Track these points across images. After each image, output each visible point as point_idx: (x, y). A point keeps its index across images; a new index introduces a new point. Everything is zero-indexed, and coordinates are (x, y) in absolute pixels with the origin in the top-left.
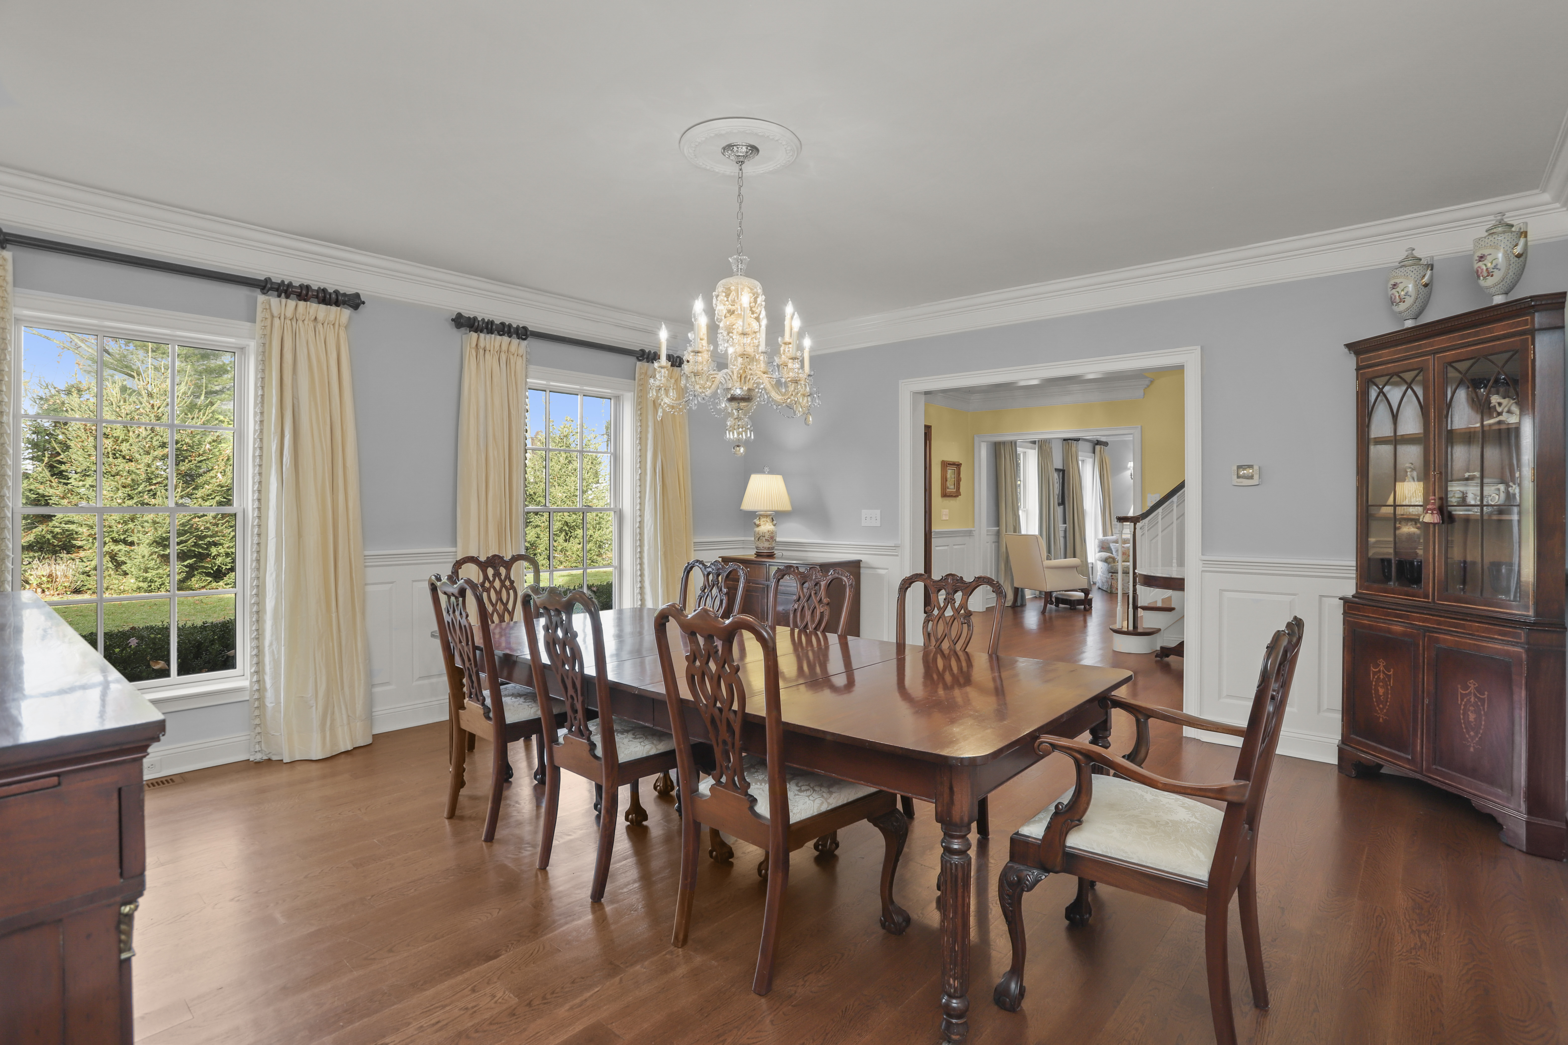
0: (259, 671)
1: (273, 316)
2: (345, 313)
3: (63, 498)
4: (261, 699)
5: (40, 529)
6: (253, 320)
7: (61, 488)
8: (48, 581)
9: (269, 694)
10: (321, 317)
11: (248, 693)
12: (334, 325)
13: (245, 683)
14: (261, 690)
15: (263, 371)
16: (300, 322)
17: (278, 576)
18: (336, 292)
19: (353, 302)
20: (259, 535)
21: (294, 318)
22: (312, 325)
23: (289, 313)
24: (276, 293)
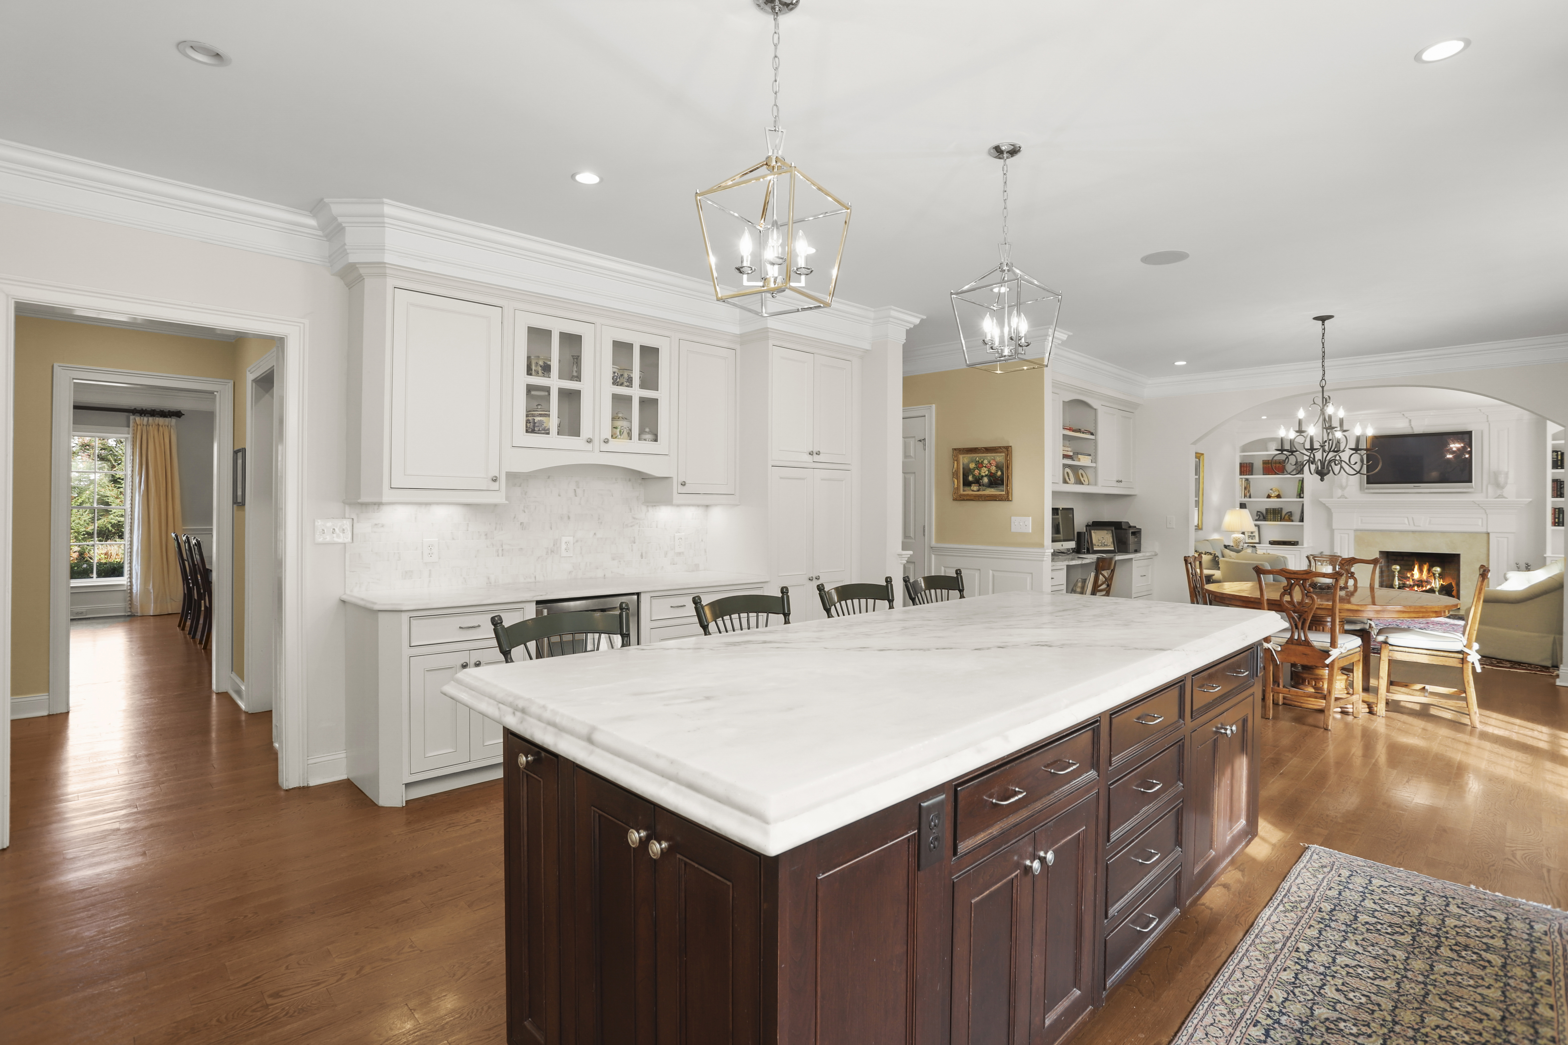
0: (131, 577)
1: (137, 425)
2: (173, 421)
3: (117, 498)
4: (131, 589)
5: (103, 520)
6: (129, 426)
7: (115, 491)
8: (105, 558)
9: (134, 587)
10: (161, 424)
11: (126, 587)
12: (168, 426)
13: (125, 583)
14: (131, 586)
15: (133, 449)
16: (151, 427)
17: (138, 536)
18: (169, 411)
19: (178, 414)
20: (131, 519)
21: (148, 425)
22: (157, 427)
23: (145, 423)
24: (139, 414)
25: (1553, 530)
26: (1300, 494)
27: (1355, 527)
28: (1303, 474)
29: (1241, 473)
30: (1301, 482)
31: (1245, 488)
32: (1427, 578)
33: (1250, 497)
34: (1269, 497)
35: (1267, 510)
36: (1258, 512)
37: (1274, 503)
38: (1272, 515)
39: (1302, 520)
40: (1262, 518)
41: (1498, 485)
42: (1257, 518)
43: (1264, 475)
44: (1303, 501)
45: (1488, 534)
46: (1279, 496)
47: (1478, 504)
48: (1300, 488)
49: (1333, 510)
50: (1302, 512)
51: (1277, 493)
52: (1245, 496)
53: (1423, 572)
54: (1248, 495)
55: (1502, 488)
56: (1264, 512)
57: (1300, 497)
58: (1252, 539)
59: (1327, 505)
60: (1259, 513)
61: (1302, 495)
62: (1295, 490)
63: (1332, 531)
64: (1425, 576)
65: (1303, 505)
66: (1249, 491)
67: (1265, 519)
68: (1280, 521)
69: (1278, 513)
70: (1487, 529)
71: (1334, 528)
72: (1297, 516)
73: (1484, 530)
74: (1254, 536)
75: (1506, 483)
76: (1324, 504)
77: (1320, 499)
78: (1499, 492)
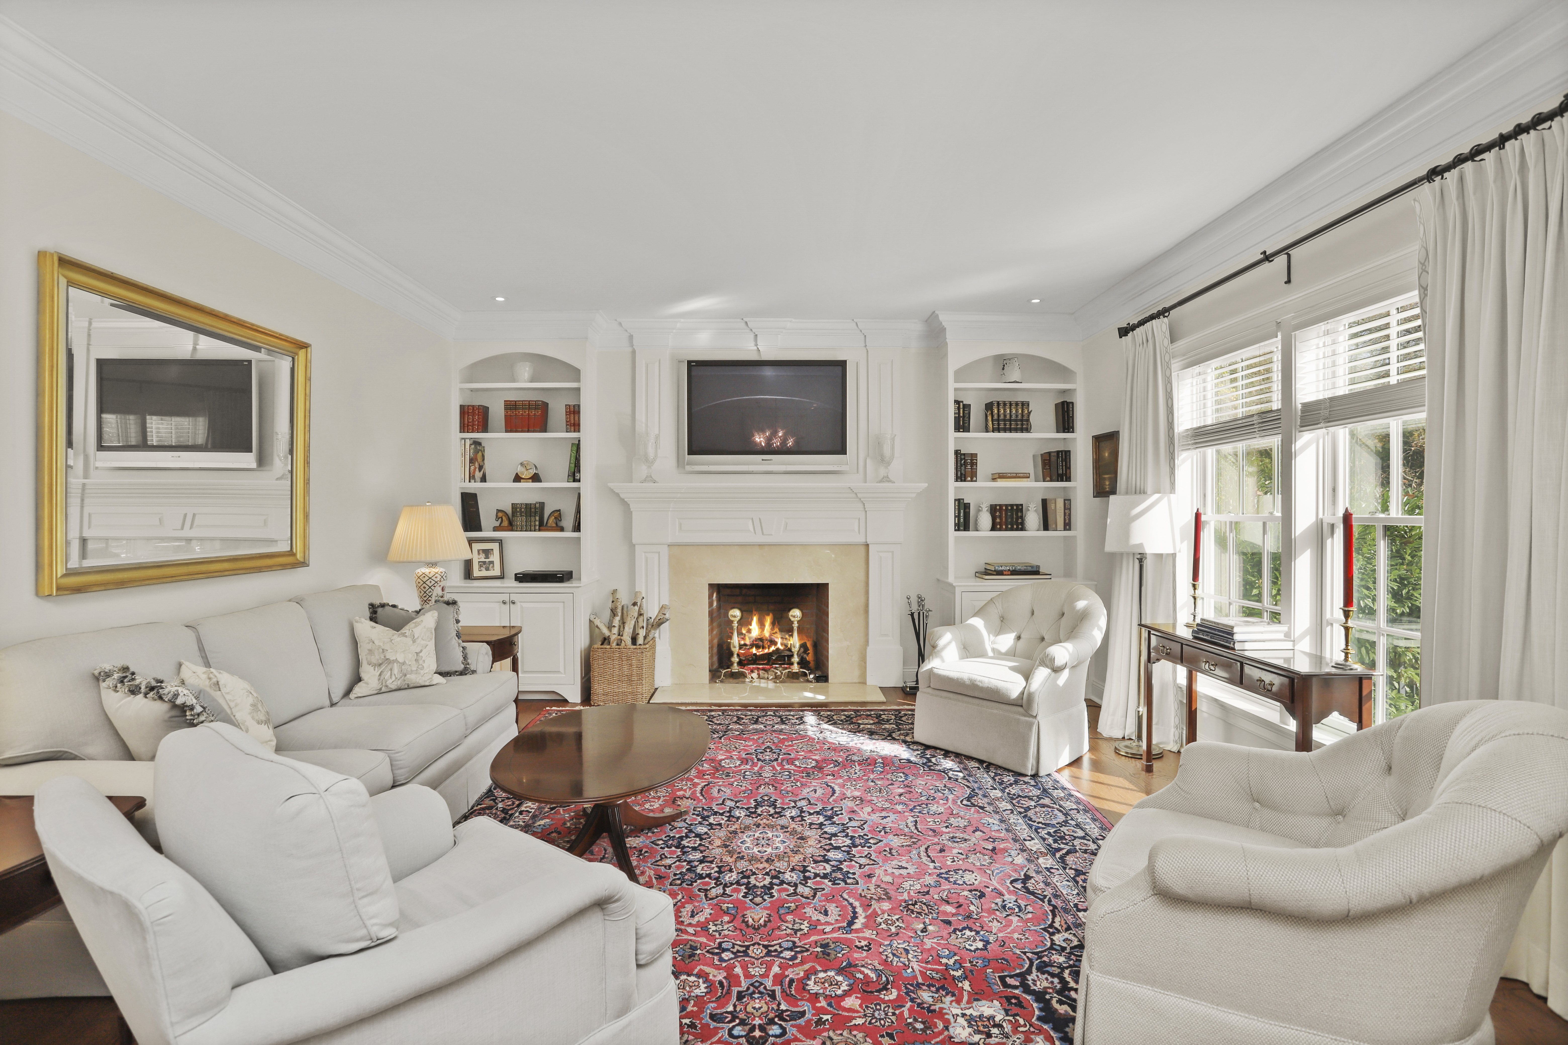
25: (956, 538)
26: (574, 474)
27: (670, 540)
28: (579, 431)
29: (464, 428)
30: (575, 448)
31: (472, 461)
32: (771, 635)
33: (484, 479)
34: (517, 479)
35: (514, 506)
36: (498, 511)
37: (527, 494)
38: (524, 518)
39: (577, 528)
40: (506, 523)
41: (883, 460)
42: (497, 524)
43: (506, 431)
44: (579, 488)
45: (868, 545)
46: (536, 478)
47: (856, 494)
48: (573, 460)
49: (632, 507)
50: (578, 511)
51: (533, 472)
52: (472, 477)
53: (764, 626)
54: (478, 475)
55: (889, 464)
56: (509, 510)
57: (575, 480)
58: (487, 569)
59: (622, 496)
60: (500, 514)
61: (577, 476)
62: (563, 465)
63: (632, 546)
64: (767, 633)
65: (579, 494)
66: (481, 468)
67: (511, 527)
68: (539, 530)
69: (535, 513)
70: (866, 539)
71: (634, 541)
72: (568, 521)
73: (861, 539)
74: (492, 562)
75: (892, 457)
76: (618, 495)
77: (610, 485)
78: (882, 472)
